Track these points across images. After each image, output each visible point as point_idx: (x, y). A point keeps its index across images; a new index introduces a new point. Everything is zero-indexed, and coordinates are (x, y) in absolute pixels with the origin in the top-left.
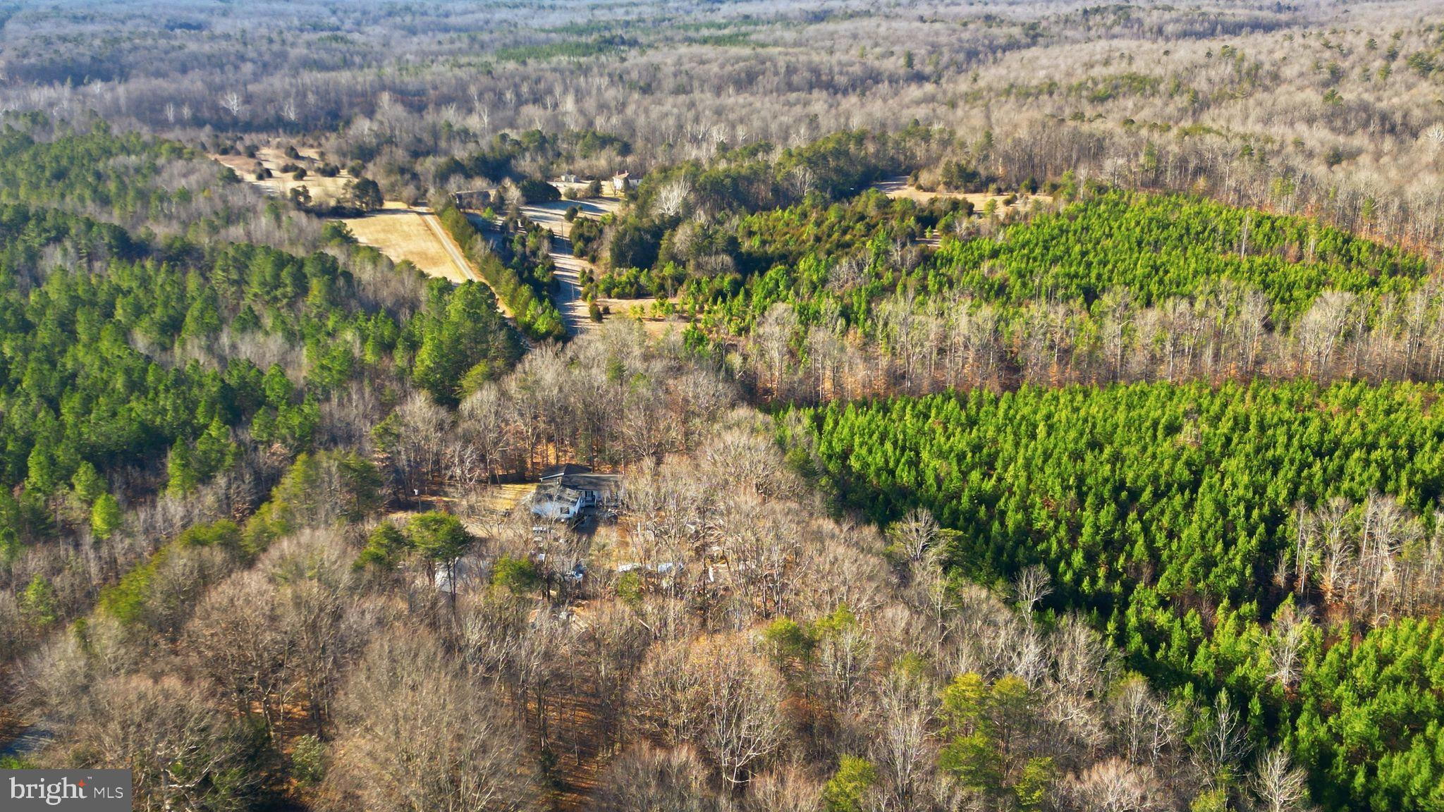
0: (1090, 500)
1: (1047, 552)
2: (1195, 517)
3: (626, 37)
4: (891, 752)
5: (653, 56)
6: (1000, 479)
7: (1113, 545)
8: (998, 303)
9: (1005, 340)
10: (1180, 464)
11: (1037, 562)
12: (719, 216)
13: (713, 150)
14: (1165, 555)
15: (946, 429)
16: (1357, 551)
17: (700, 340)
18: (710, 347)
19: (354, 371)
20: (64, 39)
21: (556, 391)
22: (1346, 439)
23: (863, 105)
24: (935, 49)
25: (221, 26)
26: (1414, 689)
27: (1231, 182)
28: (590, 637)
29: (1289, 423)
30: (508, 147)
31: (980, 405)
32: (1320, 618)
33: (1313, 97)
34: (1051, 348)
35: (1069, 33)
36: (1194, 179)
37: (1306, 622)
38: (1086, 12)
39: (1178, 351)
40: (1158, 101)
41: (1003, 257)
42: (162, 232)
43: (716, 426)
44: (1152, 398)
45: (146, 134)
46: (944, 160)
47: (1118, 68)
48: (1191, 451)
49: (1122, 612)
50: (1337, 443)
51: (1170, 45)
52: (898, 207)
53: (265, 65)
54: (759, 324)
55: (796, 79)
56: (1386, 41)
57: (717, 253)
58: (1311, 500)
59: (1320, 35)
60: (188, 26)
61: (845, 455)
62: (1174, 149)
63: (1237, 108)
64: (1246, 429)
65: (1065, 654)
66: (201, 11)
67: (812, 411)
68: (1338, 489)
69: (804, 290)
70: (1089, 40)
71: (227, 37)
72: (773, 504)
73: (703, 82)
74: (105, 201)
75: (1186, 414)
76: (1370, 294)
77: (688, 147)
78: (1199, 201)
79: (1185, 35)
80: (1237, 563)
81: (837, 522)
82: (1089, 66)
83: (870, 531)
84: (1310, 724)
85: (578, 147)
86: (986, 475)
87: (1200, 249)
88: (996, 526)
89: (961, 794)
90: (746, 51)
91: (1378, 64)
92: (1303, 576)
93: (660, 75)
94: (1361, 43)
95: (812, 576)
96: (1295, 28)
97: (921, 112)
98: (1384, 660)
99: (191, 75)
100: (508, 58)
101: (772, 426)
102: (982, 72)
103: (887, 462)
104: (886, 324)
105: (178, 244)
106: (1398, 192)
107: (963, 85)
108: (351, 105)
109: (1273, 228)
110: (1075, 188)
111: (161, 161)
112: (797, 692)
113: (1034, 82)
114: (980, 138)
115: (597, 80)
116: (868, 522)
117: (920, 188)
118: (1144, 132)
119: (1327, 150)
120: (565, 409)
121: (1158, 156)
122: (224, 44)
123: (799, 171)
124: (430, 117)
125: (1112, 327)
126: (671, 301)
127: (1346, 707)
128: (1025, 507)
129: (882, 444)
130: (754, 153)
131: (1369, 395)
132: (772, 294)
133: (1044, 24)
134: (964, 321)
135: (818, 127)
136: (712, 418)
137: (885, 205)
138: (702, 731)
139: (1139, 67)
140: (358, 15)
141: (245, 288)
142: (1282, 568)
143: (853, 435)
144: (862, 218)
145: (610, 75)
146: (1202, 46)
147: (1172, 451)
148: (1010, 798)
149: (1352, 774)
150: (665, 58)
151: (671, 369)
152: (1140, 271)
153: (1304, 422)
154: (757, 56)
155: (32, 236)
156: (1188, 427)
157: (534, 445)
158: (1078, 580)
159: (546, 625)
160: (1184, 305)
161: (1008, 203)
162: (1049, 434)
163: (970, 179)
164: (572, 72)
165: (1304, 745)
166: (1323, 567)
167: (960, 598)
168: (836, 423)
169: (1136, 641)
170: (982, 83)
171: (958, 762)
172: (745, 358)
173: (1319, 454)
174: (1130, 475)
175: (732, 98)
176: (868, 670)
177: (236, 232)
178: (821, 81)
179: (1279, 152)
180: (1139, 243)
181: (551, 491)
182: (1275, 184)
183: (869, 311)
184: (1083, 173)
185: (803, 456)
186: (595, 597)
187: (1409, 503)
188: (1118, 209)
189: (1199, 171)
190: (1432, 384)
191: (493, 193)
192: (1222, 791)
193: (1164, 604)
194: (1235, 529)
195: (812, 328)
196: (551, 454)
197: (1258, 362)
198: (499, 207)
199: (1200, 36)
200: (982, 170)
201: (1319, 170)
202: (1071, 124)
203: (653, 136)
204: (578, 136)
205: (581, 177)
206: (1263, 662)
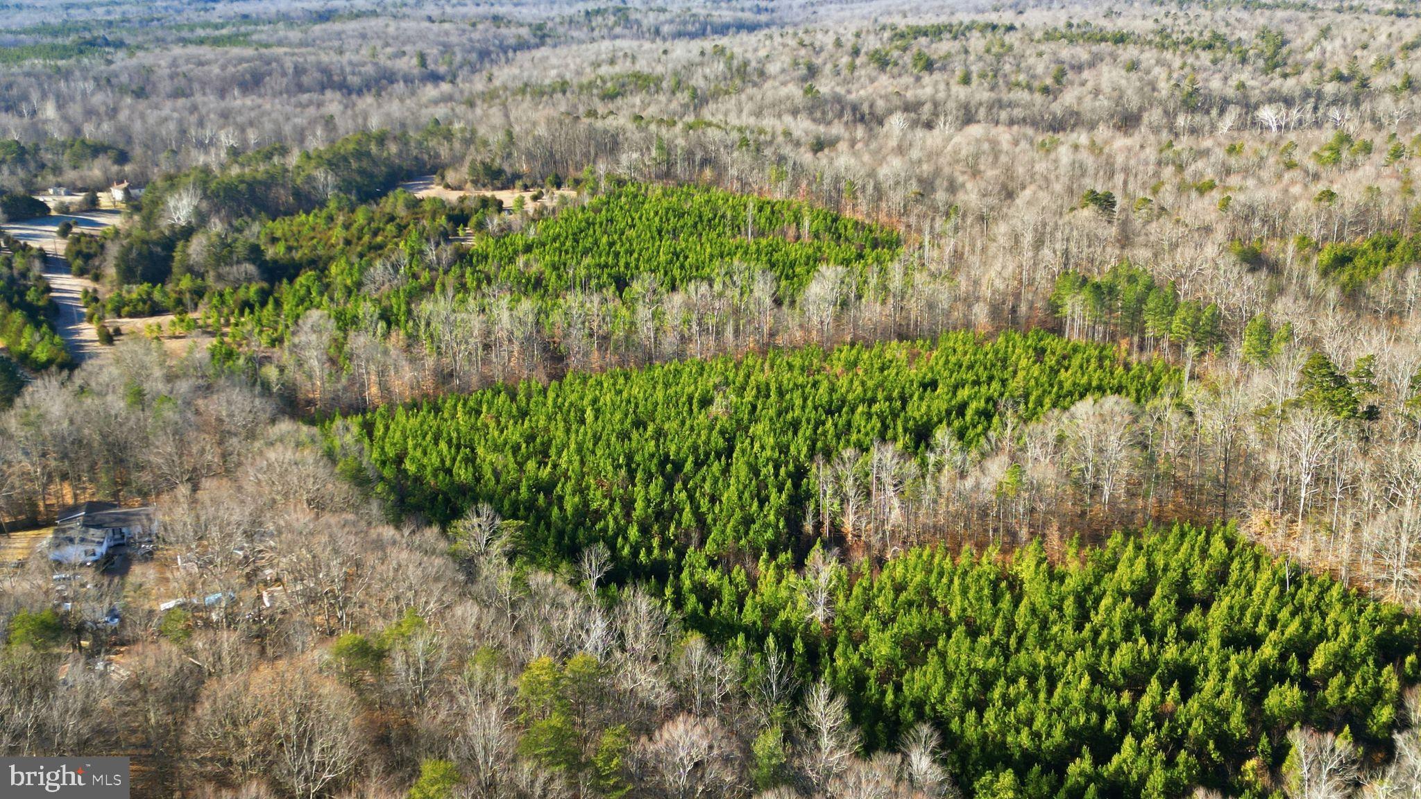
0: (639, 475)
1: (605, 529)
2: (733, 481)
3: (110, 38)
4: (472, 748)
5: (143, 58)
6: (555, 466)
7: (663, 516)
8: (536, 296)
9: (547, 332)
10: (715, 433)
11: (596, 540)
12: (236, 223)
13: (223, 155)
14: (709, 518)
15: (498, 422)
16: (869, 494)
17: (230, 355)
18: (241, 361)
21: (66, 424)
22: (850, 397)
23: (379, 106)
26: (925, 610)
27: (733, 172)
28: (135, 685)
29: (803, 387)
31: (529, 397)
32: (844, 559)
33: (794, 91)
34: (591, 335)
35: (575, 34)
36: (701, 171)
37: (833, 563)
38: (587, 13)
39: (704, 330)
40: (662, 98)
41: (536, 251)
43: (257, 444)
44: (685, 376)
46: (468, 159)
47: (622, 67)
48: (724, 421)
49: (677, 577)
50: (843, 401)
51: (668, 45)
52: (427, 207)
54: (293, 333)
55: (306, 80)
56: (849, 40)
57: (238, 262)
58: (828, 454)
59: (795, 34)
61: (400, 459)
62: (681, 142)
63: (731, 103)
64: (768, 396)
65: (630, 624)
67: (360, 418)
68: (848, 441)
69: (338, 295)
70: (593, 40)
72: (327, 518)
73: (204, 84)
75: (716, 387)
76: (858, 266)
77: (194, 153)
78: (708, 190)
79: (679, 35)
80: (772, 517)
81: (397, 527)
82: (597, 65)
83: (431, 533)
84: (845, 653)
85: (66, 157)
86: (542, 464)
87: (713, 235)
88: (555, 511)
89: (543, 776)
90: (249, 52)
91: (845, 60)
92: (827, 523)
93: (154, 78)
94: (829, 40)
95: (376, 586)
96: (774, 28)
97: (441, 112)
98: (899, 588)
101: (319, 437)
102: (495, 71)
103: (443, 461)
104: (428, 324)
106: (872, 174)
107: (479, 85)
109: (773, 212)
110: (597, 182)
112: (370, 706)
113: (547, 82)
114: (501, 136)
115: (81, 84)
116: (429, 524)
117: (447, 186)
118: (653, 127)
119: (811, 140)
120: (79, 442)
121: (667, 149)
123: (320, 174)
126: (192, 316)
127: (873, 635)
128: (581, 490)
129: (436, 444)
130: (268, 156)
131: (866, 356)
132: (305, 301)
133: (550, 24)
134: (505, 315)
135: (335, 128)
136: (251, 435)
137: (415, 205)
138: (272, 763)
139: (642, 66)
142: (809, 517)
143: (405, 438)
144: (392, 219)
145: (96, 79)
146: (696, 45)
147: (707, 422)
148: (589, 771)
149: (883, 693)
150: (160, 60)
151: (199, 388)
152: (662, 258)
153: (815, 385)
154: (261, 57)
156: (718, 399)
157: (45, 486)
158: (635, 552)
159: (81, 679)
160: (704, 287)
161: (535, 198)
162: (597, 418)
163: (496, 176)
164: (50, 77)
165: (842, 674)
166: (843, 513)
167: (527, 586)
168: (387, 428)
169: (692, 602)
170: (497, 83)
171: (537, 745)
172: (282, 370)
173: (830, 412)
174: (673, 448)
175: (237, 100)
176: (442, 671)
179: (771, 142)
180: (660, 232)
181: (71, 533)
182: (771, 171)
183: (409, 312)
184: (602, 167)
185: (355, 465)
186: (135, 641)
187: (906, 447)
188: (637, 200)
189: (705, 162)
190: (914, 341)
192: (778, 729)
193: (712, 564)
194: (766, 487)
195: (352, 334)
196: (68, 494)
197: (772, 335)
199: (693, 36)
200: (506, 168)
201: (806, 157)
202: (586, 121)
203: (153, 143)
204: (64, 145)
205: (72, 189)
206: (802, 604)
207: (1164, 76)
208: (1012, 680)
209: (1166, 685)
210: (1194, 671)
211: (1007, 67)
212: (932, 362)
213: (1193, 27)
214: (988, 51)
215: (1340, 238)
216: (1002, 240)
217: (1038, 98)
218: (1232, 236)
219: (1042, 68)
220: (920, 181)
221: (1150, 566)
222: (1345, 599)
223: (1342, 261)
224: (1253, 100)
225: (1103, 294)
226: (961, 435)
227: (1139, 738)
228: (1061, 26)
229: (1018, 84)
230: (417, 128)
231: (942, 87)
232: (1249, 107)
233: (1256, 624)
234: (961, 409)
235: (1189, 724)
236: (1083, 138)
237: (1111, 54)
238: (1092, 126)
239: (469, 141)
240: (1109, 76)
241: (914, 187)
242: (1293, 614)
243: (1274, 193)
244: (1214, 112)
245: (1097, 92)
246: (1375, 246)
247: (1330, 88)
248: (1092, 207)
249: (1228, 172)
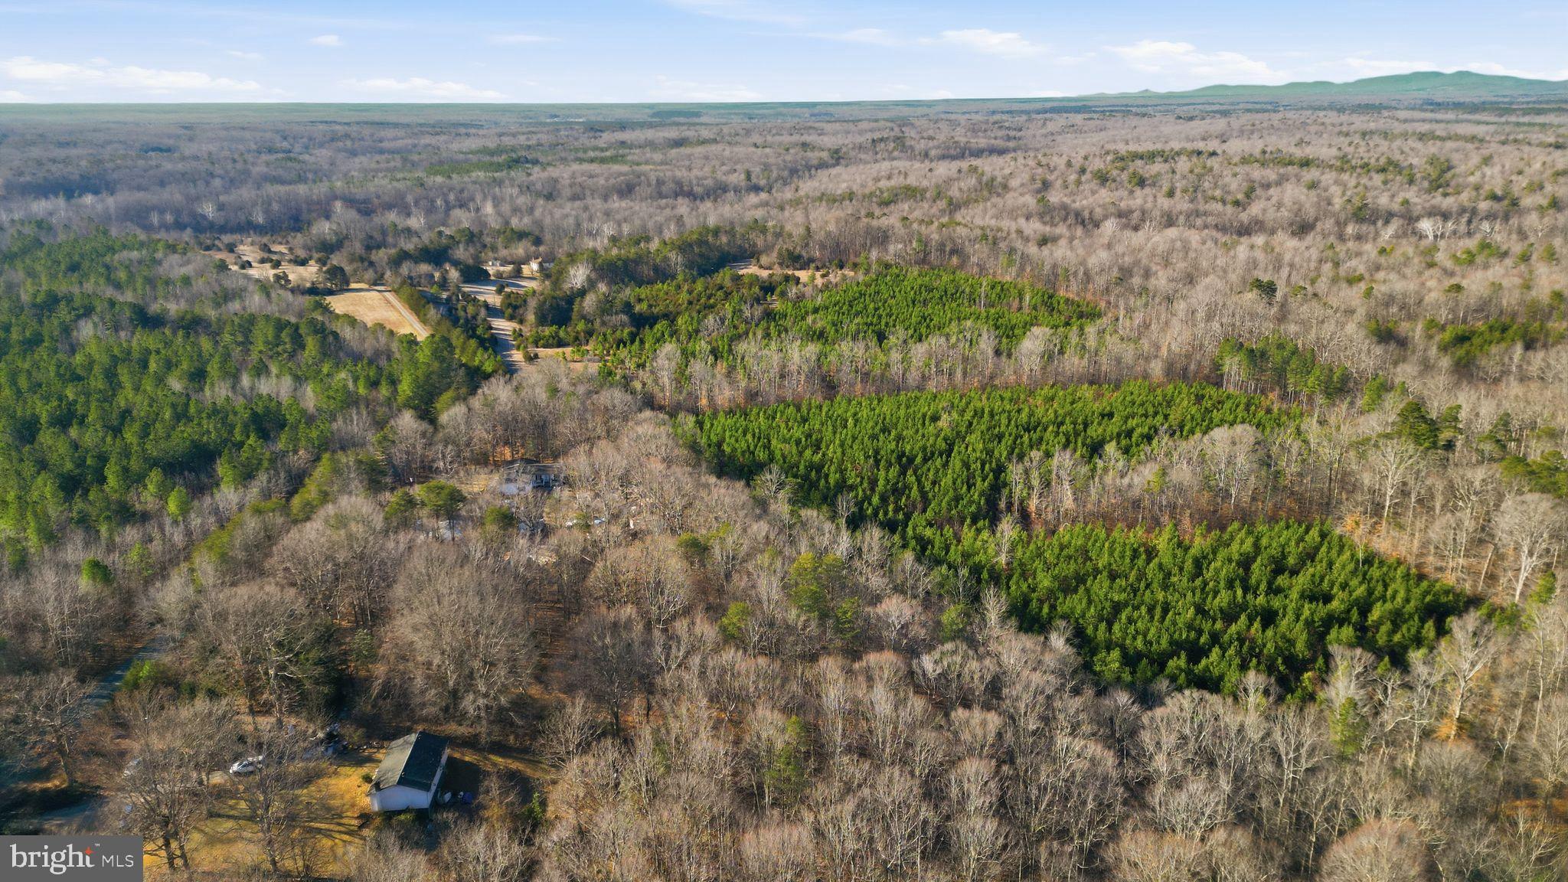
0: (883, 463)
2: (949, 472)
3: (529, 157)
4: (760, 600)
5: (553, 172)
6: (824, 455)
7: (897, 491)
8: (819, 343)
9: (825, 368)
10: (940, 440)
12: (615, 287)
13: (606, 241)
14: (930, 495)
15: (787, 425)
16: (1049, 486)
17: (610, 373)
18: (618, 377)
19: (351, 401)
20: (54, 161)
21: (509, 407)
22: (1044, 420)
23: (716, 209)
24: (766, 167)
25: (189, 149)
26: (1081, 561)
27: (974, 259)
29: (1009, 412)
30: (444, 241)
31: (809, 410)
32: (1026, 526)
33: (1030, 201)
34: (857, 372)
36: (950, 258)
37: (1017, 529)
38: (873, 141)
39: (940, 371)
40: (926, 205)
41: (821, 312)
42: (174, 308)
43: (630, 423)
44: (922, 401)
45: (142, 236)
46: (777, 247)
47: (896, 182)
48: (947, 432)
49: (904, 530)
50: (1039, 423)
51: (933, 165)
52: (746, 281)
53: (232, 181)
54: (652, 361)
55: (664, 189)
56: (1077, 162)
57: (617, 313)
58: (1022, 457)
59: (1036, 157)
60: (161, 150)
61: (719, 444)
62: (935, 236)
63: (978, 208)
64: (982, 417)
65: (866, 543)
66: (169, 137)
67: (694, 417)
68: (1038, 450)
69: (683, 338)
70: (876, 161)
71: (196, 158)
73: (593, 192)
74: (118, 286)
75: (944, 409)
76: (1064, 331)
77: (586, 239)
78: (953, 273)
79: (943, 157)
80: (976, 497)
81: (719, 478)
82: (877, 180)
83: (740, 485)
84: (1017, 583)
85: (500, 240)
87: (954, 305)
88: (823, 482)
89: (804, 618)
90: (625, 168)
91: (1073, 177)
92: (1016, 503)
93: (559, 186)
94: (1061, 162)
96: (1019, 153)
97: (759, 214)
99: (168, 189)
100: (436, 173)
102: (801, 184)
103: (748, 447)
104: (743, 358)
105: (188, 317)
106: (1083, 263)
107: (788, 194)
108: (310, 211)
109: (1002, 290)
110: (869, 266)
111: (159, 255)
112: (698, 573)
113: (839, 192)
114: (802, 230)
115: (510, 190)
116: (738, 480)
117: (761, 267)
118: (915, 226)
119: (1039, 237)
120: (516, 419)
121: (925, 243)
122: (194, 164)
123: (672, 256)
124: (377, 220)
125: (895, 356)
126: (585, 348)
127: (1040, 574)
128: (842, 471)
129: (745, 435)
130: (637, 243)
131: (1061, 393)
132: (660, 340)
133: (844, 149)
134: (796, 355)
135: (683, 225)
136: (626, 418)
137: (737, 279)
139: (912, 181)
140: (305, 140)
141: (251, 347)
142: (1004, 499)
143: (724, 431)
144: (721, 288)
145: (520, 186)
146: (955, 165)
147: (935, 432)
149: (1041, 609)
150: (563, 173)
151: (592, 389)
152: (914, 320)
153: (1019, 411)
154: (633, 172)
155: (63, 313)
156: (945, 416)
157: (494, 447)
158: (876, 511)
160: (943, 339)
161: (823, 276)
162: (855, 425)
163: (796, 260)
164: (488, 184)
165: (1014, 594)
166: (1029, 497)
167: (800, 517)
168: (712, 424)
170: (801, 193)
171: (801, 600)
172: (644, 384)
173: (1027, 430)
174: (908, 447)
175: (616, 203)
176: (743, 558)
177: (235, 306)
178: (683, 191)
179: (1006, 238)
180: (913, 302)
181: (510, 476)
182: (1003, 259)
183: (730, 351)
184: (874, 254)
185: (692, 441)
187: (1083, 456)
188: (899, 279)
189: (953, 252)
190: (1101, 386)
191: (437, 275)
193: (930, 524)
194: (974, 477)
195: (691, 363)
196: (507, 453)
197: (992, 378)
198: (444, 284)
199: (953, 158)
200: (804, 254)
201: (1032, 249)
202: (865, 220)
203: (558, 231)
204: (499, 232)
205: (505, 262)
206: (991, 551)
207: (1339, 193)
208: (1137, 608)
209: (1251, 620)
210: (1276, 613)
211: (1206, 184)
212: (1113, 399)
213: (1372, 153)
214: (1191, 172)
215: (1465, 321)
216: (1181, 314)
217: (1229, 209)
218: (1370, 317)
219: (1236, 186)
220: (1121, 269)
221: (1256, 545)
222: (1407, 576)
223: (1462, 339)
224: (1415, 214)
225: (1256, 357)
226: (1126, 451)
227: (1224, 650)
228: (1257, 152)
229: (1214, 198)
230: (742, 225)
231: (1150, 199)
232: (1410, 218)
233: (1332, 588)
234: (1129, 434)
235: (1264, 645)
236: (1259, 240)
237: (1296, 176)
238: (1273, 232)
239: (778, 235)
240: (1293, 193)
241: (1115, 273)
242: (1361, 583)
243: (1412, 286)
244: (1380, 223)
245: (1279, 205)
246: (1491, 329)
247: (1484, 206)
248: (1255, 291)
249: (1378, 268)
